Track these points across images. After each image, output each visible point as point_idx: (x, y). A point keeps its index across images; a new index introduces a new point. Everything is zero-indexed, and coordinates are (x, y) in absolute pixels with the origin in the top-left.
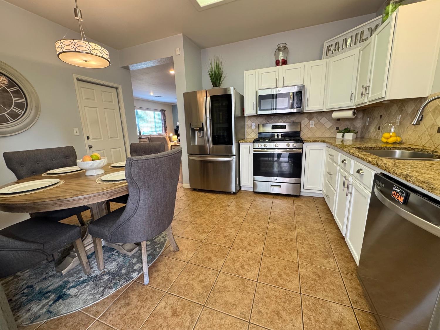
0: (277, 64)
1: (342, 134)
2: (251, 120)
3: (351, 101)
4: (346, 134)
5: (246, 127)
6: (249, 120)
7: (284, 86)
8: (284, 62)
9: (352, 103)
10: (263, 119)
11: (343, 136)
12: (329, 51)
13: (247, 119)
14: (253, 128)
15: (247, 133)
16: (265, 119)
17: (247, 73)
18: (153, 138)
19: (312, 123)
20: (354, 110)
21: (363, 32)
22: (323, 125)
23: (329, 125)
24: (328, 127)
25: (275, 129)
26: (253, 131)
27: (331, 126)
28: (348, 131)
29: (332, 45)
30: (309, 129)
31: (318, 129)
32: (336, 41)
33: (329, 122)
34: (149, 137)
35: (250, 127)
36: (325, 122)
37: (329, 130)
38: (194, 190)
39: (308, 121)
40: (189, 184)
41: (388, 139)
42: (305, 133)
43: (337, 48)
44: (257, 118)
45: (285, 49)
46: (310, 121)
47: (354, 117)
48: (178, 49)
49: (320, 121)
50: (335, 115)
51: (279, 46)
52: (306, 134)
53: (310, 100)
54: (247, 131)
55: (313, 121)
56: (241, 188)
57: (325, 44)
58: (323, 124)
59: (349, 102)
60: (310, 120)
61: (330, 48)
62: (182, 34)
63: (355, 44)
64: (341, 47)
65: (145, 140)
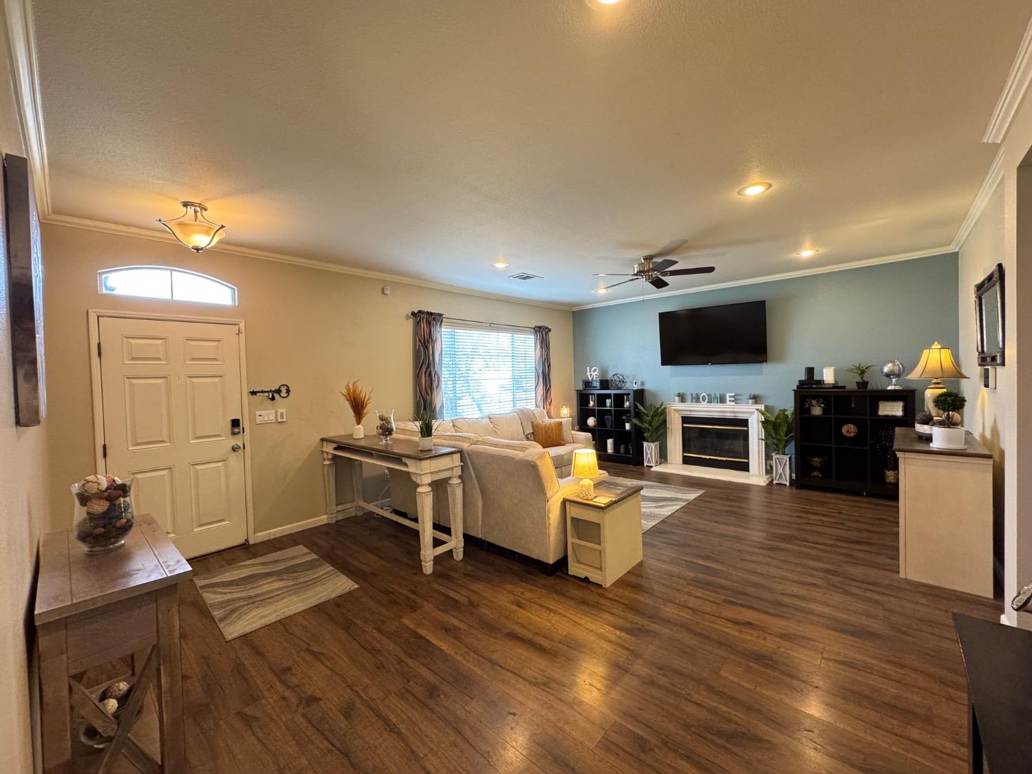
65: (445, 463)
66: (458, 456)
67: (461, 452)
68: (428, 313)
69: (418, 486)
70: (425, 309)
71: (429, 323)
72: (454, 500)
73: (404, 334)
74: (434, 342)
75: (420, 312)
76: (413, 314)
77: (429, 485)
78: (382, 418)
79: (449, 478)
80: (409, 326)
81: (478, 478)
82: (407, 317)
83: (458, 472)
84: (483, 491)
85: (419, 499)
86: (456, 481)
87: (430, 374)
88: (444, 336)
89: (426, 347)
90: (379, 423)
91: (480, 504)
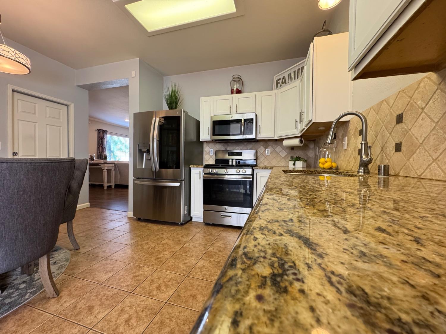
0: (232, 93)
1: (293, 162)
2: (209, 146)
3: (296, 129)
4: (297, 162)
5: (205, 153)
6: (207, 146)
7: (238, 112)
8: (239, 92)
9: (297, 130)
10: (220, 146)
11: (294, 164)
12: (278, 84)
13: (205, 145)
14: (211, 154)
15: (205, 160)
16: (223, 145)
17: (202, 99)
18: (119, 164)
19: (268, 151)
20: (301, 139)
21: (303, 68)
22: (279, 154)
23: (284, 154)
24: (283, 156)
25: (232, 156)
26: (211, 157)
27: (286, 155)
28: (298, 159)
29: (280, 79)
30: (265, 158)
31: (274, 157)
32: (283, 76)
33: (283, 150)
34: (116, 162)
35: (208, 153)
36: (280, 151)
37: (284, 159)
38: (139, 219)
39: (264, 149)
40: (132, 213)
41: (324, 164)
42: (261, 162)
43: (284, 81)
44: (215, 145)
45: (240, 80)
46: (266, 150)
47: (302, 145)
48: (134, 72)
49: (275, 149)
50: (286, 143)
51: (234, 77)
52: (263, 162)
53: (262, 127)
54: (205, 157)
55: (269, 150)
56: (192, 218)
57: (274, 78)
58: (278, 152)
59: (295, 130)
60: (266, 148)
61: (279, 82)
62: (139, 58)
63: (297, 78)
64: (287, 81)
65: (111, 165)
66: (114, 164)
67: (115, 163)
68: (102, 130)
69: (103, 169)
70: (102, 129)
71: (103, 133)
72: (112, 174)
73: (95, 135)
74: (104, 139)
75: (100, 129)
76: (98, 130)
77: (107, 169)
78: (91, 156)
79: (111, 169)
80: (96, 134)
81: (119, 170)
82: (96, 130)
83: (114, 168)
84: (120, 173)
85: (104, 173)
86: (113, 170)
87: (103, 147)
88: (107, 137)
89: (102, 140)
90: (90, 157)
91: (119, 176)
